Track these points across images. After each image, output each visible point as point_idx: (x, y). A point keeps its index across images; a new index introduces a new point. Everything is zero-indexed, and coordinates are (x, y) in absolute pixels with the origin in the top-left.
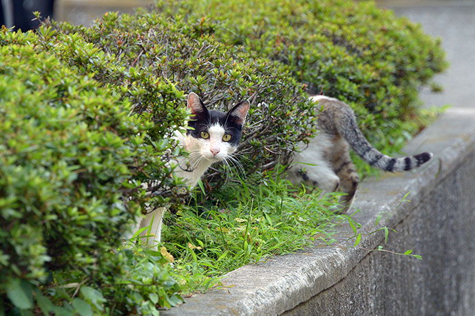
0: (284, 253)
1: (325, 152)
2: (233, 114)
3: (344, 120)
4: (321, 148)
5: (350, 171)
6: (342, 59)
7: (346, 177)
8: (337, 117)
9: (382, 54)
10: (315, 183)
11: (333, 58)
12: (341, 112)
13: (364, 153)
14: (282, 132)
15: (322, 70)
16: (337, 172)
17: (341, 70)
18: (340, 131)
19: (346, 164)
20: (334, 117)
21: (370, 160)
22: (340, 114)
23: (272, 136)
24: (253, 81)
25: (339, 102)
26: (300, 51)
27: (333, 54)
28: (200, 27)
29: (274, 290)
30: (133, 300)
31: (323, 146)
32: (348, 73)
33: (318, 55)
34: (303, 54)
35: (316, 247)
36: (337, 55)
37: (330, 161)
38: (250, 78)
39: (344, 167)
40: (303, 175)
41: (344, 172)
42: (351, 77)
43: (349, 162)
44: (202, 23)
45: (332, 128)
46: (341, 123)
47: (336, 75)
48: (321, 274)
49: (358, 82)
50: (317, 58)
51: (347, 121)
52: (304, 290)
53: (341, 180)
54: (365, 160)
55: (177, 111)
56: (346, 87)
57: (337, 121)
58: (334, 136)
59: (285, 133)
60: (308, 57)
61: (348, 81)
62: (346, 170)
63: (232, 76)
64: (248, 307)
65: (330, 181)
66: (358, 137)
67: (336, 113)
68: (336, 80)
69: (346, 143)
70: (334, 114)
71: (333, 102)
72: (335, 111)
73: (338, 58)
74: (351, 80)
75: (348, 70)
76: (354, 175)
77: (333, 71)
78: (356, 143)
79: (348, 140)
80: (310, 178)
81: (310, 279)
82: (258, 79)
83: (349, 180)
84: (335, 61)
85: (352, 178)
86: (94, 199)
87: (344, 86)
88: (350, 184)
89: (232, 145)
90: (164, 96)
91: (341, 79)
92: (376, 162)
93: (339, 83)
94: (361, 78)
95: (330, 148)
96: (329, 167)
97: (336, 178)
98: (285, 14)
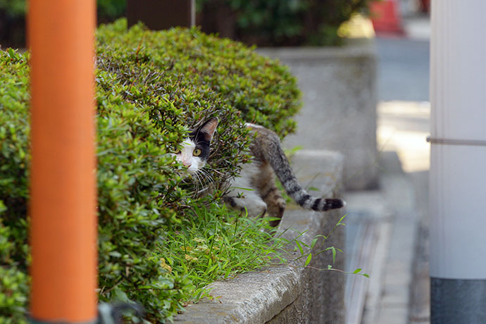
0: (245, 271)
1: (253, 179)
2: (202, 130)
3: (271, 146)
4: (249, 175)
5: (277, 197)
6: (251, 91)
7: (273, 203)
8: (265, 143)
9: (274, 87)
10: (243, 209)
11: (243, 89)
12: (268, 139)
13: (286, 181)
14: (230, 155)
15: (236, 101)
16: (264, 198)
17: (252, 101)
18: (267, 157)
19: (273, 190)
20: (261, 144)
21: (289, 189)
22: (268, 141)
23: (221, 159)
24: (202, 105)
25: (265, 129)
26: (215, 82)
27: (242, 85)
28: (136, 56)
29: (257, 301)
30: (155, 303)
31: (251, 172)
32: (258, 104)
33: (233, 85)
34: (219, 85)
35: (272, 266)
36: (246, 86)
37: (258, 187)
38: (199, 103)
39: (271, 193)
40: (231, 202)
41: (271, 197)
42: (261, 108)
43: (276, 189)
44: (138, 52)
45: (259, 154)
46: (268, 150)
47: (247, 106)
48: (286, 289)
49: (267, 113)
50: (232, 89)
51: (274, 147)
52: (277, 303)
53: (268, 206)
54: (285, 187)
55: (175, 127)
56: (258, 117)
57: (264, 148)
58: (261, 163)
59: (233, 156)
60: (224, 87)
61: (258, 112)
62: (273, 196)
63: (186, 101)
64: (243, 315)
65: (258, 207)
66: (283, 164)
67: (263, 139)
68: (248, 110)
69: (271, 169)
70: (261, 141)
71: (260, 129)
72: (262, 138)
73: (247, 89)
74: (260, 111)
75: (257, 101)
76: (281, 201)
77: (245, 102)
78: (280, 169)
79: (273, 166)
80: (238, 205)
81: (279, 293)
82: (207, 104)
83: (276, 206)
84: (245, 92)
85: (278, 204)
86: (137, 204)
87: (255, 117)
88: (277, 210)
89: (202, 160)
90: (162, 114)
91: (252, 110)
92: (293, 192)
93: (250, 114)
94: (269, 109)
95: (258, 175)
96: (257, 193)
97: (263, 204)
98: (181, 48)
